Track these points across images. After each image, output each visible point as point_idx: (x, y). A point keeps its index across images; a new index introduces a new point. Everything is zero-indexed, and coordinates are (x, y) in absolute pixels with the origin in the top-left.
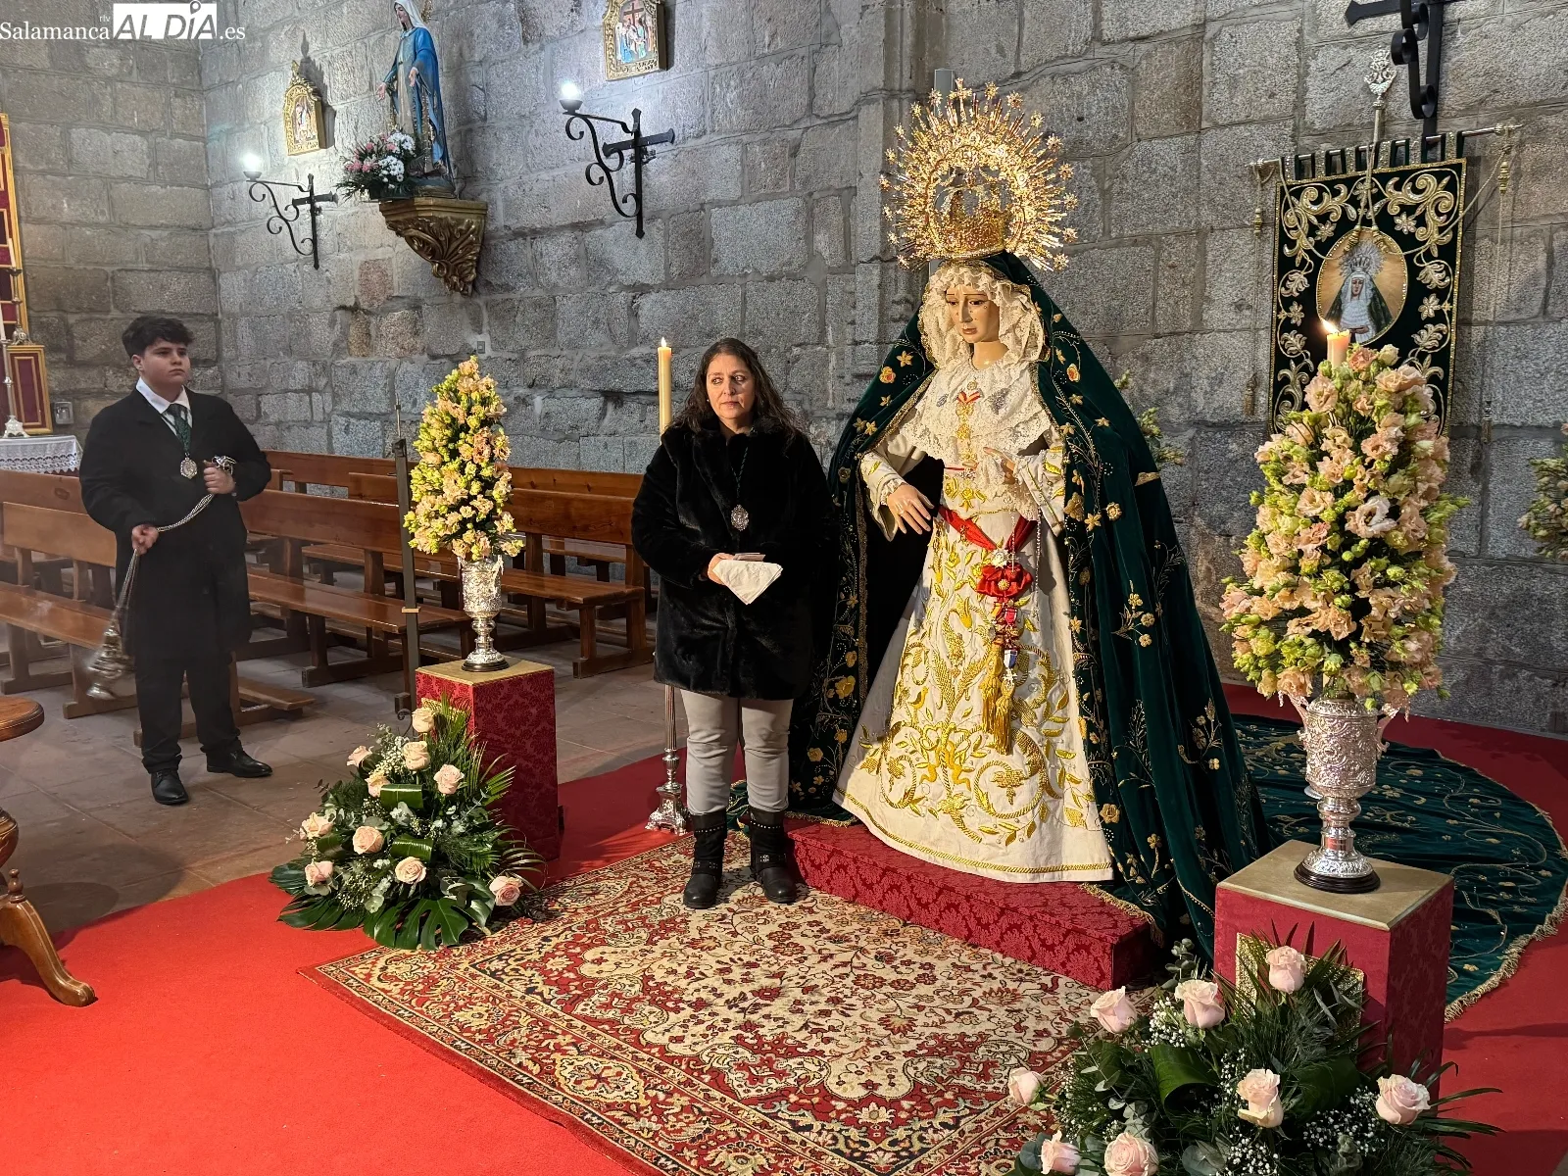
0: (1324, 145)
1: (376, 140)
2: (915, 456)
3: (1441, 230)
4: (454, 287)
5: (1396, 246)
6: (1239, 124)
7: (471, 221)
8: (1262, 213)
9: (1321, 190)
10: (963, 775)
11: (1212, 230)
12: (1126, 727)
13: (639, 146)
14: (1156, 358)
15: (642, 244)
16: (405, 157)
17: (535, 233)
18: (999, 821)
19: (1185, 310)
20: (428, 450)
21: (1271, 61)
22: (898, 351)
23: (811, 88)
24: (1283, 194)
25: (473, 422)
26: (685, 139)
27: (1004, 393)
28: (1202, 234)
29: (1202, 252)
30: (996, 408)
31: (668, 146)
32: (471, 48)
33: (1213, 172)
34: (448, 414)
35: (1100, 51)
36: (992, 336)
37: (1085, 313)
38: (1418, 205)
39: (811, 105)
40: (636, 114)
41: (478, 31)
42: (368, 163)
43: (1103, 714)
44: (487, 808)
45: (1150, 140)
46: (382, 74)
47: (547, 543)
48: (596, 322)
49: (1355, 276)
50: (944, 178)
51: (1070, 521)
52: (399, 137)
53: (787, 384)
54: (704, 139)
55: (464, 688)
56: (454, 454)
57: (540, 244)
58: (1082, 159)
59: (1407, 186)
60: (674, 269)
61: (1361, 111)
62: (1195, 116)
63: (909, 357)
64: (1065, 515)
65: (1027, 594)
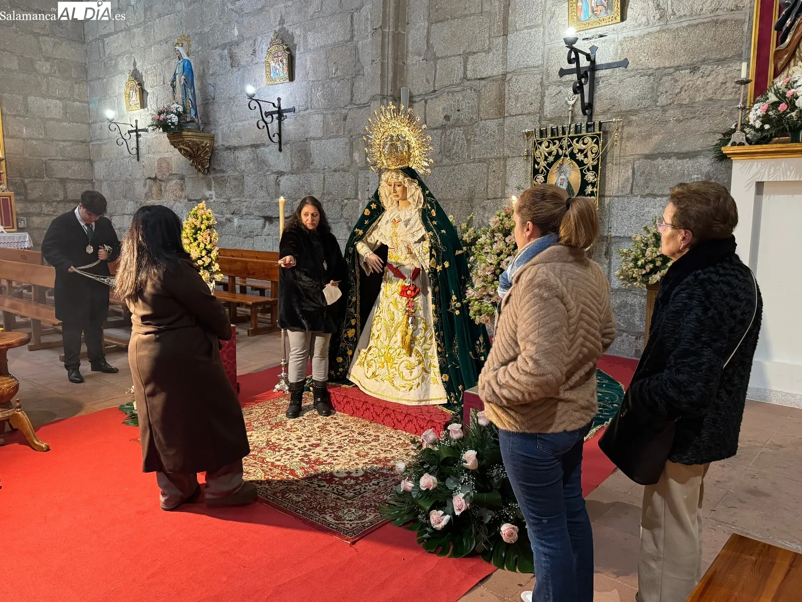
0: (551, 125)
1: (166, 107)
2: (378, 244)
3: (593, 159)
4: (199, 170)
5: (577, 166)
6: (519, 115)
7: (207, 142)
8: (528, 151)
9: (549, 143)
10: (394, 365)
11: (509, 157)
12: (451, 346)
13: (280, 113)
14: (488, 208)
15: (281, 154)
16: (179, 115)
17: (235, 148)
18: (406, 382)
19: (499, 189)
20: (185, 238)
21: (531, 90)
22: (370, 203)
23: (352, 92)
24: (535, 144)
25: (203, 227)
27: (409, 220)
28: (505, 159)
29: (505, 166)
30: (406, 225)
31: (292, 114)
32: (208, 69)
33: (509, 134)
34: (193, 223)
35: (467, 83)
36: (405, 199)
37: (461, 189)
38: (585, 149)
39: (352, 99)
40: (279, 99)
41: (211, 61)
42: (162, 117)
43: (443, 341)
45: (486, 120)
46: (169, 78)
47: (238, 280)
48: (262, 187)
49: (561, 177)
50: (387, 138)
51: (431, 268)
52: (176, 105)
53: (342, 215)
54: (308, 111)
56: (196, 239)
57: (237, 153)
58: (459, 127)
59: (581, 142)
60: (294, 166)
61: (565, 111)
62: (502, 111)
63: (375, 205)
64: (429, 266)
65: (418, 296)
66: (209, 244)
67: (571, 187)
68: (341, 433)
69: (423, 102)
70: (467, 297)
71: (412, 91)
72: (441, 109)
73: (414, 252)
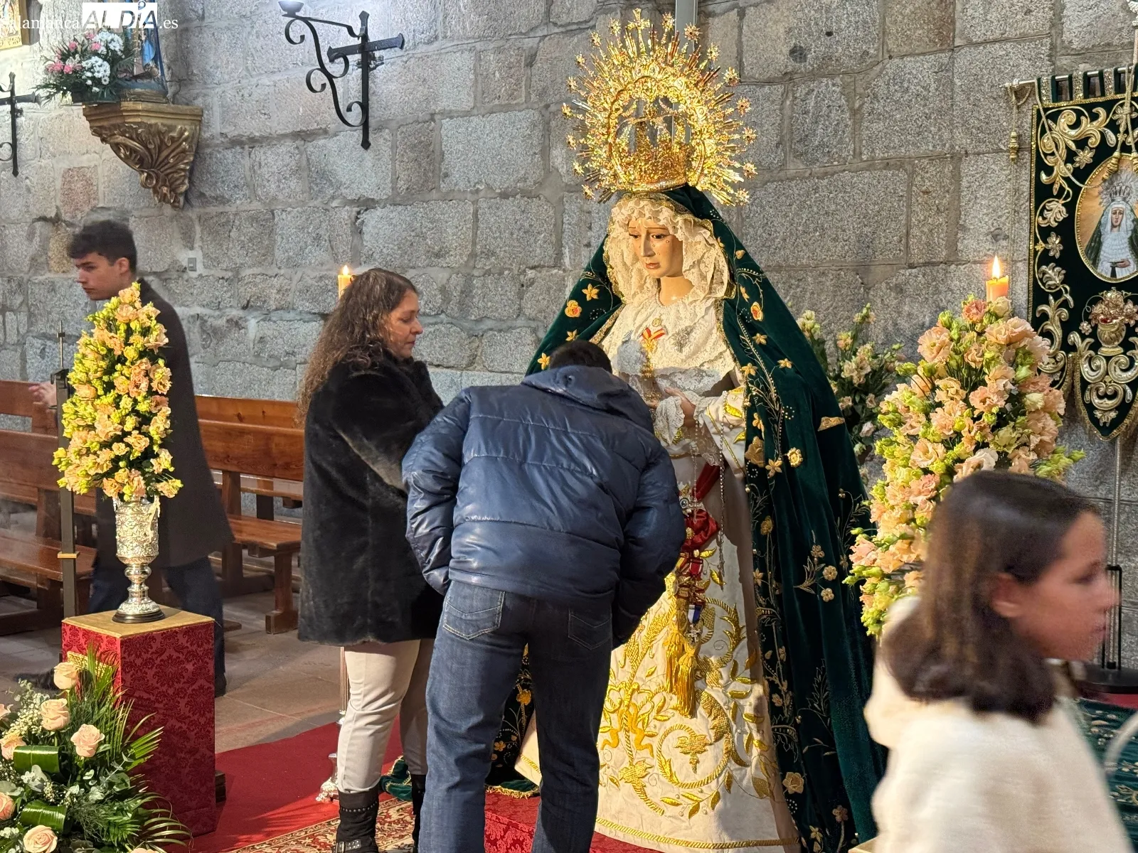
0: (1082, 66)
1: (81, 38)
4: (164, 198)
6: (995, 41)
7: (184, 128)
8: (1019, 137)
9: (1079, 114)
10: (646, 741)
11: (967, 154)
12: (809, 690)
13: (367, 52)
14: (910, 289)
15: (368, 155)
16: (111, 58)
17: (254, 142)
18: (682, 791)
19: (940, 239)
20: (81, 382)
22: (582, 285)
24: (1039, 117)
25: (130, 353)
26: (415, 46)
27: (688, 331)
28: (957, 158)
29: (956, 177)
30: (681, 346)
31: (396, 52)
33: (967, 92)
34: (104, 344)
36: (676, 273)
37: (835, 240)
39: (548, 13)
40: (364, 17)
42: (71, 64)
43: (785, 675)
44: (130, 774)
45: (902, 57)
47: (249, 482)
48: (318, 238)
49: (1115, 206)
50: (626, 108)
51: (752, 466)
52: (106, 36)
53: (520, 309)
54: (436, 45)
55: (111, 641)
56: (109, 387)
57: (260, 154)
58: (831, 75)
60: (401, 183)
61: (1121, 30)
62: (948, 32)
63: (596, 291)
64: (746, 460)
65: (714, 544)
66: (145, 398)
69: (733, 15)
70: (855, 568)
72: (782, 30)
73: (701, 422)
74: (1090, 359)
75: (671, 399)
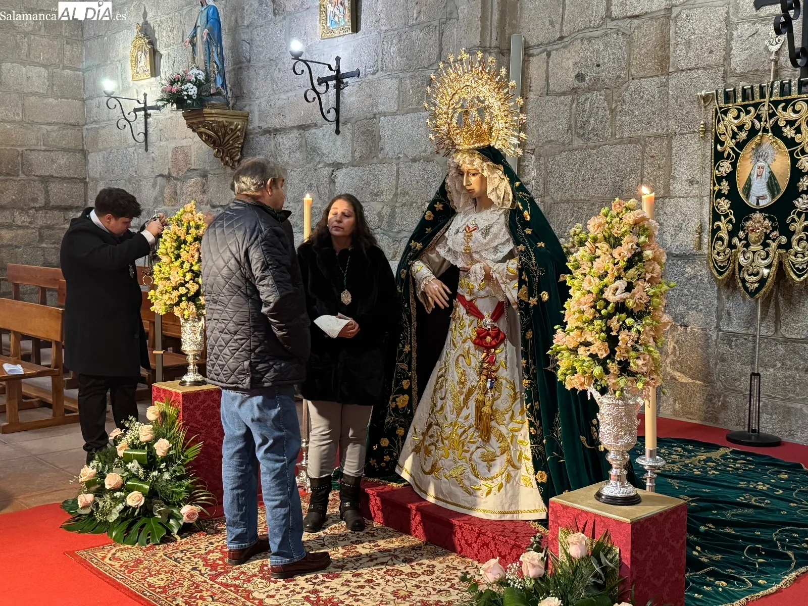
0: (742, 83)
1: (181, 74)
2: (445, 264)
4: (226, 164)
5: (783, 145)
6: (693, 69)
7: (238, 123)
8: (705, 124)
9: (739, 110)
10: (464, 454)
11: (676, 134)
12: (551, 426)
13: (339, 79)
15: (339, 138)
16: (198, 84)
17: (276, 131)
18: (483, 482)
19: (660, 184)
20: (163, 254)
21: (710, 31)
22: (434, 202)
23: (440, 45)
24: (717, 113)
25: (189, 239)
26: (366, 75)
27: (490, 227)
28: (670, 137)
29: (670, 148)
30: (485, 235)
31: (355, 79)
32: (243, 18)
33: (676, 98)
34: (175, 233)
35: (610, 24)
36: (483, 194)
37: (600, 185)
38: (796, 120)
39: (440, 55)
40: (338, 59)
41: (247, 7)
42: (176, 87)
43: (538, 417)
44: (185, 466)
45: (640, 79)
48: (311, 185)
49: (759, 164)
50: (457, 103)
51: (521, 301)
52: (195, 71)
54: (377, 75)
55: (177, 394)
56: (178, 257)
57: (280, 138)
58: (599, 90)
59: (790, 109)
60: (356, 154)
61: (764, 62)
62: (666, 65)
63: (441, 205)
64: (518, 298)
65: (502, 346)
66: (197, 263)
67: (775, 179)
68: (376, 559)
69: (544, 55)
71: (528, 39)
72: (571, 64)
73: (494, 277)
74: (744, 253)
75: (478, 265)
